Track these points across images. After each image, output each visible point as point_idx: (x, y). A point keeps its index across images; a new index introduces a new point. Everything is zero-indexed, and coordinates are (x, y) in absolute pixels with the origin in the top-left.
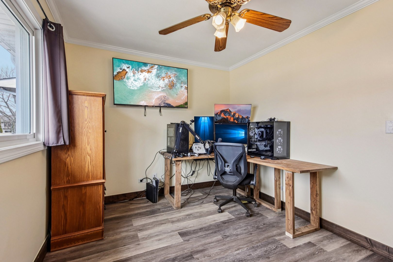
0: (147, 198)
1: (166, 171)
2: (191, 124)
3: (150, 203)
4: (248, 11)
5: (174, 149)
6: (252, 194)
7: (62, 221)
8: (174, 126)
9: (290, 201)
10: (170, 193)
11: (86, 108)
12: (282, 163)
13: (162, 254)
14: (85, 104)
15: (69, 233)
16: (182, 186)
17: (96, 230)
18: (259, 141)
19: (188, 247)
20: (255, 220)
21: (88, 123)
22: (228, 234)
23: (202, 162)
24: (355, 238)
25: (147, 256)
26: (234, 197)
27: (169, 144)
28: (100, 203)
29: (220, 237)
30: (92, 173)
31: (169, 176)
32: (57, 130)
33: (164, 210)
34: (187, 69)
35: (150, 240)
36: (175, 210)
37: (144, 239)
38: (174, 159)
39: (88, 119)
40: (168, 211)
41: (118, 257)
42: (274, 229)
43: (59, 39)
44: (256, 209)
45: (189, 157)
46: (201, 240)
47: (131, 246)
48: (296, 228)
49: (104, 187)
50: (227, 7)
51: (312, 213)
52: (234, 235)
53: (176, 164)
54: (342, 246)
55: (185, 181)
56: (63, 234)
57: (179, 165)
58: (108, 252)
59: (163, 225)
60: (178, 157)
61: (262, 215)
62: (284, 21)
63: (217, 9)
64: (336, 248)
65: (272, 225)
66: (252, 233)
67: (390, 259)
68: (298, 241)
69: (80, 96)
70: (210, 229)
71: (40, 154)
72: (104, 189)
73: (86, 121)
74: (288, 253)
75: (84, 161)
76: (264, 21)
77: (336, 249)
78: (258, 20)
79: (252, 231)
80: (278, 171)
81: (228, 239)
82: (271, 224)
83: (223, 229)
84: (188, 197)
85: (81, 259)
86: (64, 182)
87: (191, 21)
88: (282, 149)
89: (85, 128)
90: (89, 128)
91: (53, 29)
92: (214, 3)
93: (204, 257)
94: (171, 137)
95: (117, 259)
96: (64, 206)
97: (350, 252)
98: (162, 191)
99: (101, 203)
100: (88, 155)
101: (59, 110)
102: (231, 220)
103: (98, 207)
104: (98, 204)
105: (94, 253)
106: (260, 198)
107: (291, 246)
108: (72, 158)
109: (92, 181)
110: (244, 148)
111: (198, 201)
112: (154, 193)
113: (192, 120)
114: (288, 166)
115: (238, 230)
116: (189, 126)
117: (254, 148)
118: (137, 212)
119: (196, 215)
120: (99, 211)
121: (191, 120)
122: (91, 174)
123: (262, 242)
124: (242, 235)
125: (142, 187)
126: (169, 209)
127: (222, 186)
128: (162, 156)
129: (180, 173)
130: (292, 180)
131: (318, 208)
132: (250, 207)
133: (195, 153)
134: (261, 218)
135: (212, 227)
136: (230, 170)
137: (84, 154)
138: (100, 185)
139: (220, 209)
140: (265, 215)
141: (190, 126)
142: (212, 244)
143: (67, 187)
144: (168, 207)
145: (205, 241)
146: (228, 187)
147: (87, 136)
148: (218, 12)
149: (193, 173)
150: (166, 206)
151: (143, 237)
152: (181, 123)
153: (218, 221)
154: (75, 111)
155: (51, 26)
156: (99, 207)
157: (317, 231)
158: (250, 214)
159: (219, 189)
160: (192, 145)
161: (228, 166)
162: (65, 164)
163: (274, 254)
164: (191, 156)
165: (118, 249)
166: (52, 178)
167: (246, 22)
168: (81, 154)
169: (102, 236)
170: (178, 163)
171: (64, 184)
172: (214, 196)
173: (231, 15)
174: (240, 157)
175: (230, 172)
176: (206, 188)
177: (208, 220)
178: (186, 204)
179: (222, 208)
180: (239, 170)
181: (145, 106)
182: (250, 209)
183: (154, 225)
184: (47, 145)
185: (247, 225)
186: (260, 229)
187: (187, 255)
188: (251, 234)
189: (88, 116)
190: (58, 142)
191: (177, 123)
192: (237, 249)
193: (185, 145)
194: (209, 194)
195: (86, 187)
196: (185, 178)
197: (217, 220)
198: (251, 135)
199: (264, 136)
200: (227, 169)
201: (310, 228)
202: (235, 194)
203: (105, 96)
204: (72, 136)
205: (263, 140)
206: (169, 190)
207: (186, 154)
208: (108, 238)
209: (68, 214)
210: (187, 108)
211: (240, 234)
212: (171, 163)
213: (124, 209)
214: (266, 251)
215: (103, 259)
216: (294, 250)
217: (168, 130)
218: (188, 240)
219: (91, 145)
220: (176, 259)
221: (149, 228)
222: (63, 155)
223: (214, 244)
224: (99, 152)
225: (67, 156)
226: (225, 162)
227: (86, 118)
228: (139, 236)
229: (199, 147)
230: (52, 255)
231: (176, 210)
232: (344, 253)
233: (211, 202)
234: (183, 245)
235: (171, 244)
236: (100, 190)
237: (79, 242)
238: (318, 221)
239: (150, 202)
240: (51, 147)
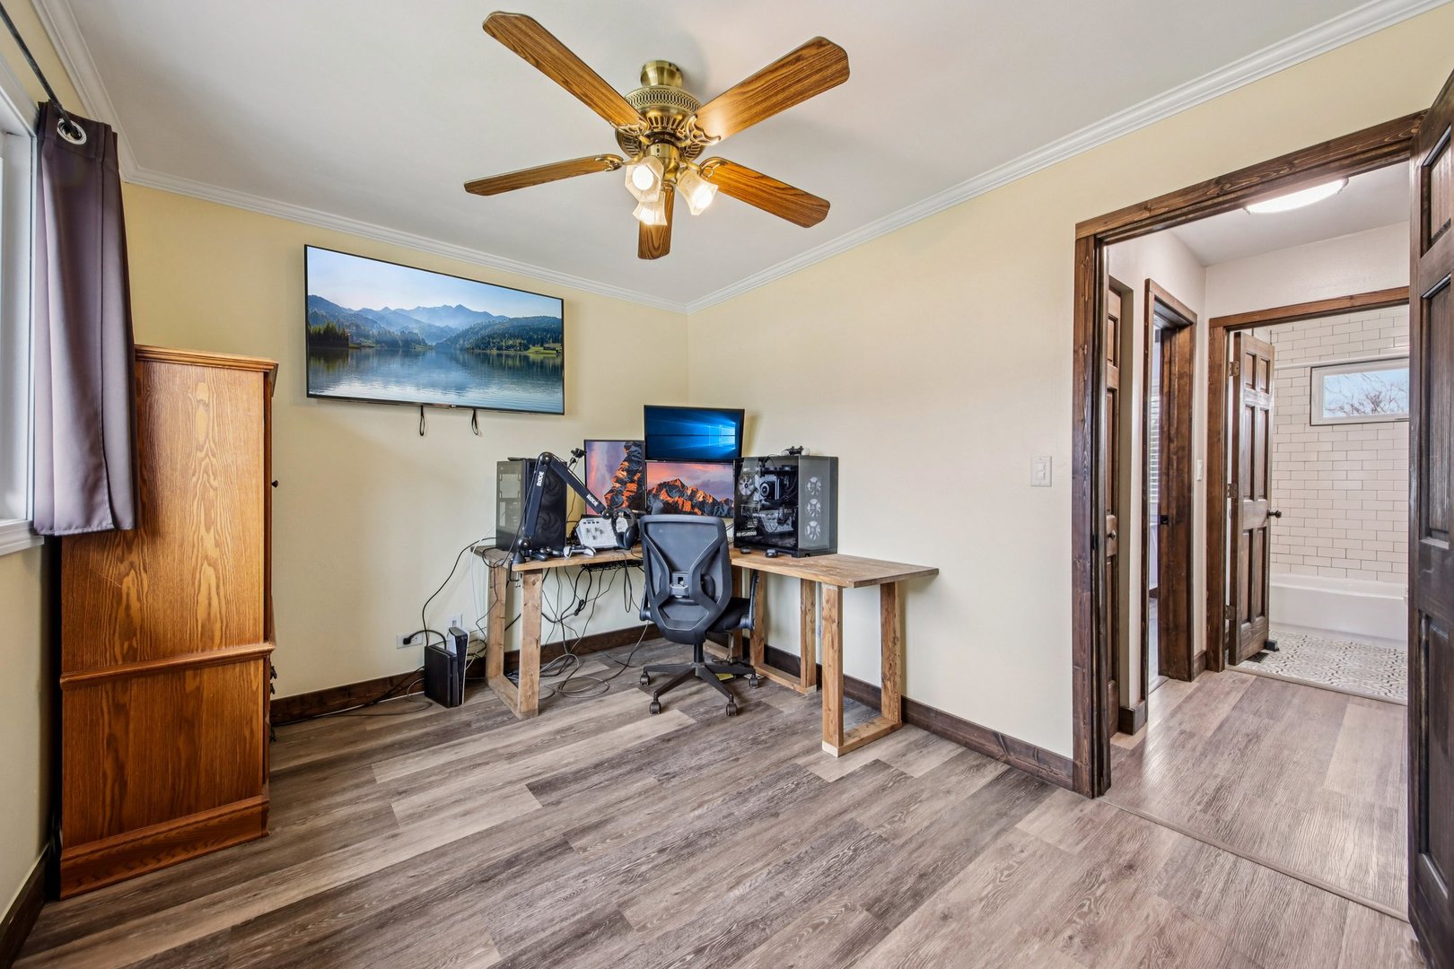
0: (427, 695)
1: (492, 606)
2: (574, 461)
3: (437, 708)
4: (723, 163)
5: (518, 537)
6: (747, 654)
7: (104, 793)
8: (519, 466)
9: (833, 660)
10: (506, 673)
11: (201, 407)
12: (816, 565)
13: (473, 854)
14: (198, 392)
15: (132, 827)
16: (544, 648)
17: (239, 811)
18: (764, 508)
19: (555, 820)
20: (748, 723)
21: (207, 455)
22: (674, 768)
23: (608, 573)
24: (974, 738)
25: (421, 866)
26: (697, 666)
27: (503, 523)
28: (254, 721)
29: (651, 780)
30: (222, 622)
31: (503, 620)
32: (86, 479)
33: (483, 724)
34: (562, 300)
35: (436, 818)
36: (519, 721)
37: (414, 817)
38: (517, 567)
39: (207, 445)
40: (498, 727)
41: (323, 881)
42: (795, 738)
43: (100, 173)
44: (753, 694)
45: (567, 560)
46: (595, 796)
47: (371, 843)
48: (846, 729)
49: (268, 668)
50: (667, 145)
51: (885, 686)
52: (691, 768)
53: (524, 582)
54: (946, 760)
55: (556, 633)
56: (110, 834)
57: (534, 584)
58: (285, 872)
59: (477, 771)
60: (533, 559)
61: (768, 707)
62: (812, 202)
63: (640, 147)
64: (934, 767)
65: (790, 731)
66: (738, 756)
67: (1042, 777)
68: (851, 761)
69: (177, 368)
70: (624, 763)
71: (17, 565)
72: (270, 673)
73: (201, 451)
74: (824, 795)
75: (193, 584)
76: (765, 195)
77: (933, 770)
78: (750, 190)
79: (740, 752)
80: (809, 586)
81: (673, 784)
82: (789, 728)
83: (662, 756)
84: (562, 678)
85: (184, 907)
86: (115, 656)
87: (565, 166)
88: (818, 530)
89: (197, 474)
90: (213, 474)
91: (78, 137)
92: (630, 129)
93: (604, 842)
94: (509, 501)
95: (317, 888)
96: (112, 739)
97: (963, 772)
98: (479, 668)
99: (260, 720)
100: (209, 565)
101: (96, 415)
102: (685, 731)
103: (247, 733)
104: (247, 723)
105: (233, 883)
106: (766, 661)
107: (830, 775)
108: (144, 575)
109: (224, 648)
110: (723, 529)
111: (594, 688)
112: (449, 675)
113: (577, 450)
114: (829, 570)
115: (704, 753)
116: (567, 469)
117: (750, 529)
118: (389, 739)
119: (585, 728)
120: (251, 744)
121: (574, 450)
122: (218, 625)
123: (763, 777)
124: (712, 767)
125: (412, 661)
126: (499, 719)
127: (664, 639)
128: (480, 559)
129: (538, 607)
130: (837, 606)
131: (898, 672)
132: (740, 690)
133: (585, 548)
134: (764, 715)
135: (630, 756)
136: (687, 590)
137: (194, 559)
138: (252, 662)
139: (656, 702)
140: (777, 706)
141: (571, 468)
142: (628, 803)
143: (126, 673)
144: (498, 716)
145: (609, 796)
146: (679, 638)
147: (203, 499)
148: (642, 154)
149: (580, 605)
150: (491, 711)
151: (411, 811)
152: (541, 458)
153: (649, 738)
154: (158, 417)
155: (68, 128)
156: (252, 731)
157: (895, 731)
158: (738, 706)
159: (657, 649)
160: (578, 522)
161: (680, 579)
162: (118, 595)
163: (789, 803)
164: (574, 555)
165: (322, 860)
166: (63, 646)
167: (719, 189)
168: (181, 562)
169: (264, 825)
170: (532, 578)
171: (113, 663)
172: (640, 670)
173: (676, 169)
174: (712, 554)
175: (684, 597)
176: (621, 649)
177: (622, 737)
178: (557, 699)
179: (662, 699)
180: (710, 589)
181: (422, 406)
182: (738, 695)
183: (451, 772)
184: (43, 532)
185: (727, 737)
186: (760, 743)
187: (552, 843)
188: (737, 760)
189: (208, 433)
190: (88, 520)
191: (530, 459)
192: (696, 804)
193: (556, 523)
194: (627, 666)
195: (199, 671)
196: (555, 622)
197: (646, 735)
198: (743, 492)
199: (777, 496)
200: (678, 590)
201: (879, 726)
202: (700, 657)
203: (272, 367)
204: (145, 500)
205: (774, 507)
206: (502, 664)
207: (556, 550)
208: (286, 829)
209: (130, 768)
210: (563, 414)
211: (707, 765)
212: (510, 580)
213: (344, 734)
214: (771, 800)
215: (267, 896)
216: (838, 786)
217: (499, 481)
218: (558, 803)
219: (220, 531)
220: (516, 860)
221: (430, 783)
222: (109, 567)
223: (633, 802)
224: (248, 553)
225: (123, 567)
226: (673, 568)
227: (201, 439)
228: (395, 810)
229: (596, 529)
230: (67, 910)
231: (522, 720)
232: (949, 777)
233: (632, 686)
234: (540, 817)
235: (504, 820)
236: (253, 678)
237: (173, 856)
238: (896, 706)
239: (436, 705)
240: (60, 538)
